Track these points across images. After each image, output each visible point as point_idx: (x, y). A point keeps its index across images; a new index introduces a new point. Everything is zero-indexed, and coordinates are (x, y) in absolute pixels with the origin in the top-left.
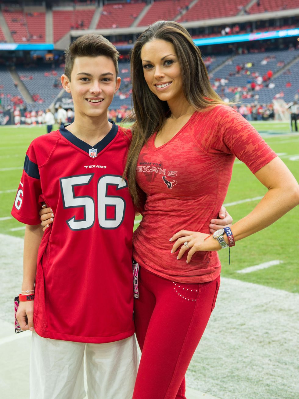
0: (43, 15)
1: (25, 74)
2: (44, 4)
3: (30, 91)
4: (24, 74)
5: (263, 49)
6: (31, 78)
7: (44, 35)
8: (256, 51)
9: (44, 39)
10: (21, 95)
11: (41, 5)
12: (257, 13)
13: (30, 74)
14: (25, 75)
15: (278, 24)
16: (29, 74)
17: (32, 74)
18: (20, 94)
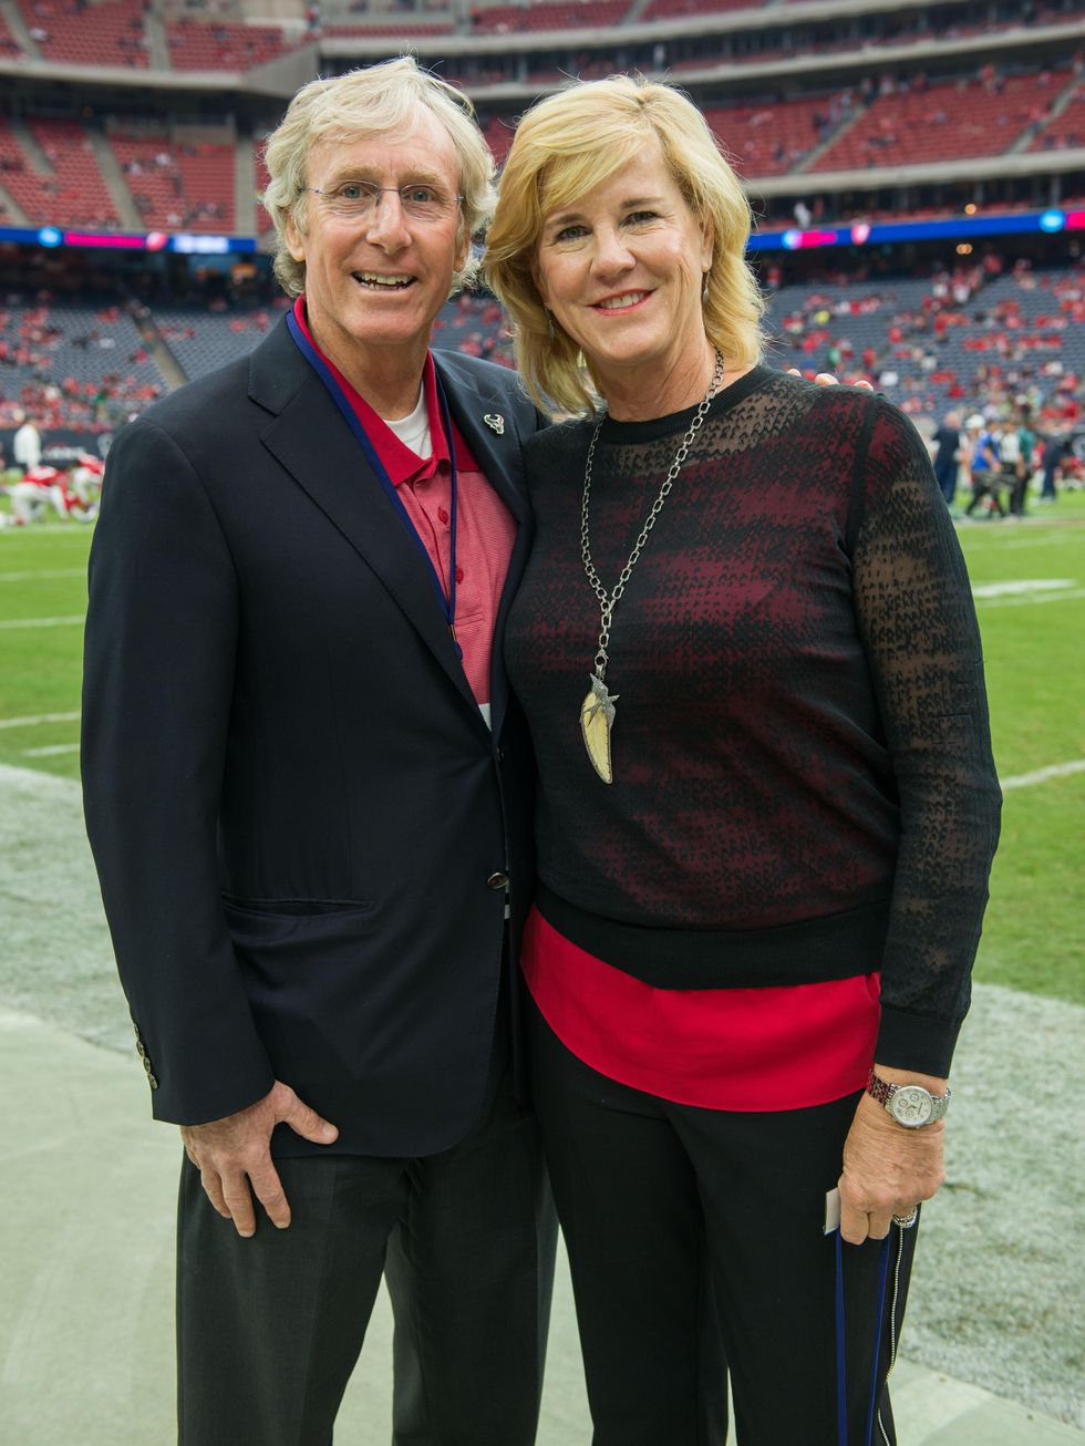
0: (226, 153)
1: (174, 321)
2: (231, 120)
3: (189, 373)
4: (170, 322)
5: (862, 273)
6: (191, 334)
7: (231, 210)
8: (843, 279)
9: (231, 223)
10: (162, 384)
11: (221, 122)
12: (845, 169)
13: (187, 322)
14: (174, 325)
15: (905, 202)
16: (184, 322)
17: (195, 322)
18: (160, 379)
